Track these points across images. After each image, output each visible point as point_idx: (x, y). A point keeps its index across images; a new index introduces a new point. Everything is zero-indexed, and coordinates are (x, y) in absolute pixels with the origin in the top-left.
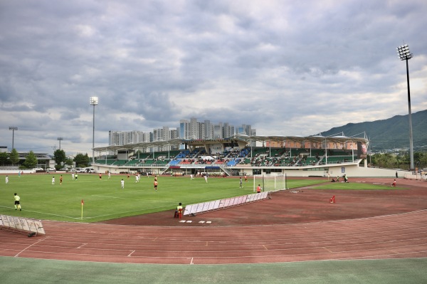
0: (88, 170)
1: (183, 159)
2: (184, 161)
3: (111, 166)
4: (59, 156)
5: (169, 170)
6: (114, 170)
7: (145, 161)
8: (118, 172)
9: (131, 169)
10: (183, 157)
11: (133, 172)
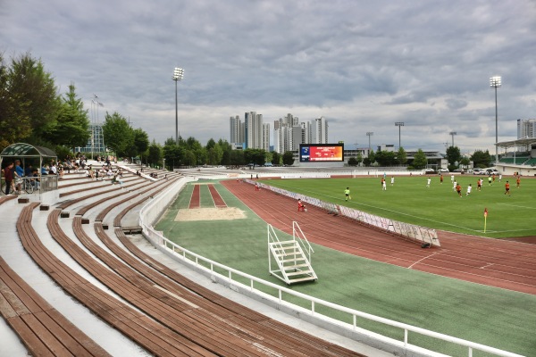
0: (490, 171)
4: (453, 154)
6: (527, 171)
8: (532, 174)
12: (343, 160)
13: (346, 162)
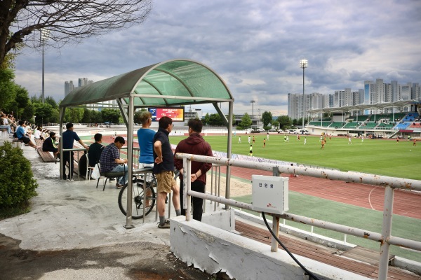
0: (303, 131)
1: (412, 123)
2: (414, 124)
3: (328, 128)
4: (267, 118)
5: (399, 133)
6: (331, 131)
7: (366, 124)
8: (336, 134)
9: (350, 132)
10: (411, 120)
11: (353, 135)
12: (184, 121)
13: (186, 122)
